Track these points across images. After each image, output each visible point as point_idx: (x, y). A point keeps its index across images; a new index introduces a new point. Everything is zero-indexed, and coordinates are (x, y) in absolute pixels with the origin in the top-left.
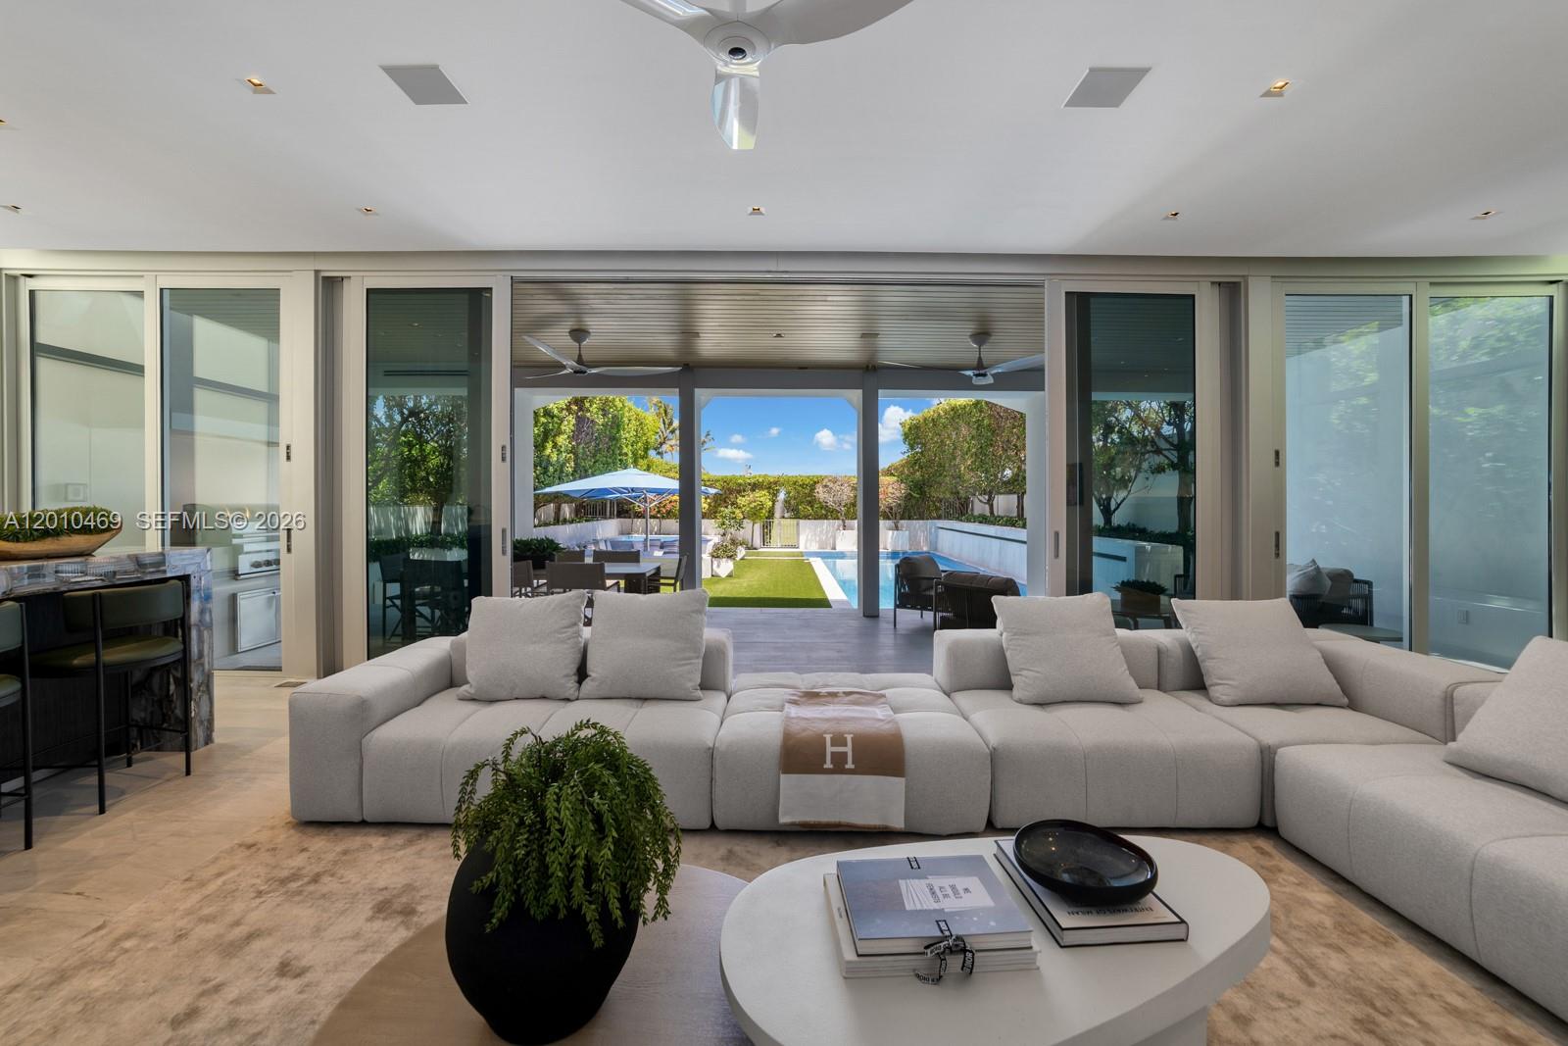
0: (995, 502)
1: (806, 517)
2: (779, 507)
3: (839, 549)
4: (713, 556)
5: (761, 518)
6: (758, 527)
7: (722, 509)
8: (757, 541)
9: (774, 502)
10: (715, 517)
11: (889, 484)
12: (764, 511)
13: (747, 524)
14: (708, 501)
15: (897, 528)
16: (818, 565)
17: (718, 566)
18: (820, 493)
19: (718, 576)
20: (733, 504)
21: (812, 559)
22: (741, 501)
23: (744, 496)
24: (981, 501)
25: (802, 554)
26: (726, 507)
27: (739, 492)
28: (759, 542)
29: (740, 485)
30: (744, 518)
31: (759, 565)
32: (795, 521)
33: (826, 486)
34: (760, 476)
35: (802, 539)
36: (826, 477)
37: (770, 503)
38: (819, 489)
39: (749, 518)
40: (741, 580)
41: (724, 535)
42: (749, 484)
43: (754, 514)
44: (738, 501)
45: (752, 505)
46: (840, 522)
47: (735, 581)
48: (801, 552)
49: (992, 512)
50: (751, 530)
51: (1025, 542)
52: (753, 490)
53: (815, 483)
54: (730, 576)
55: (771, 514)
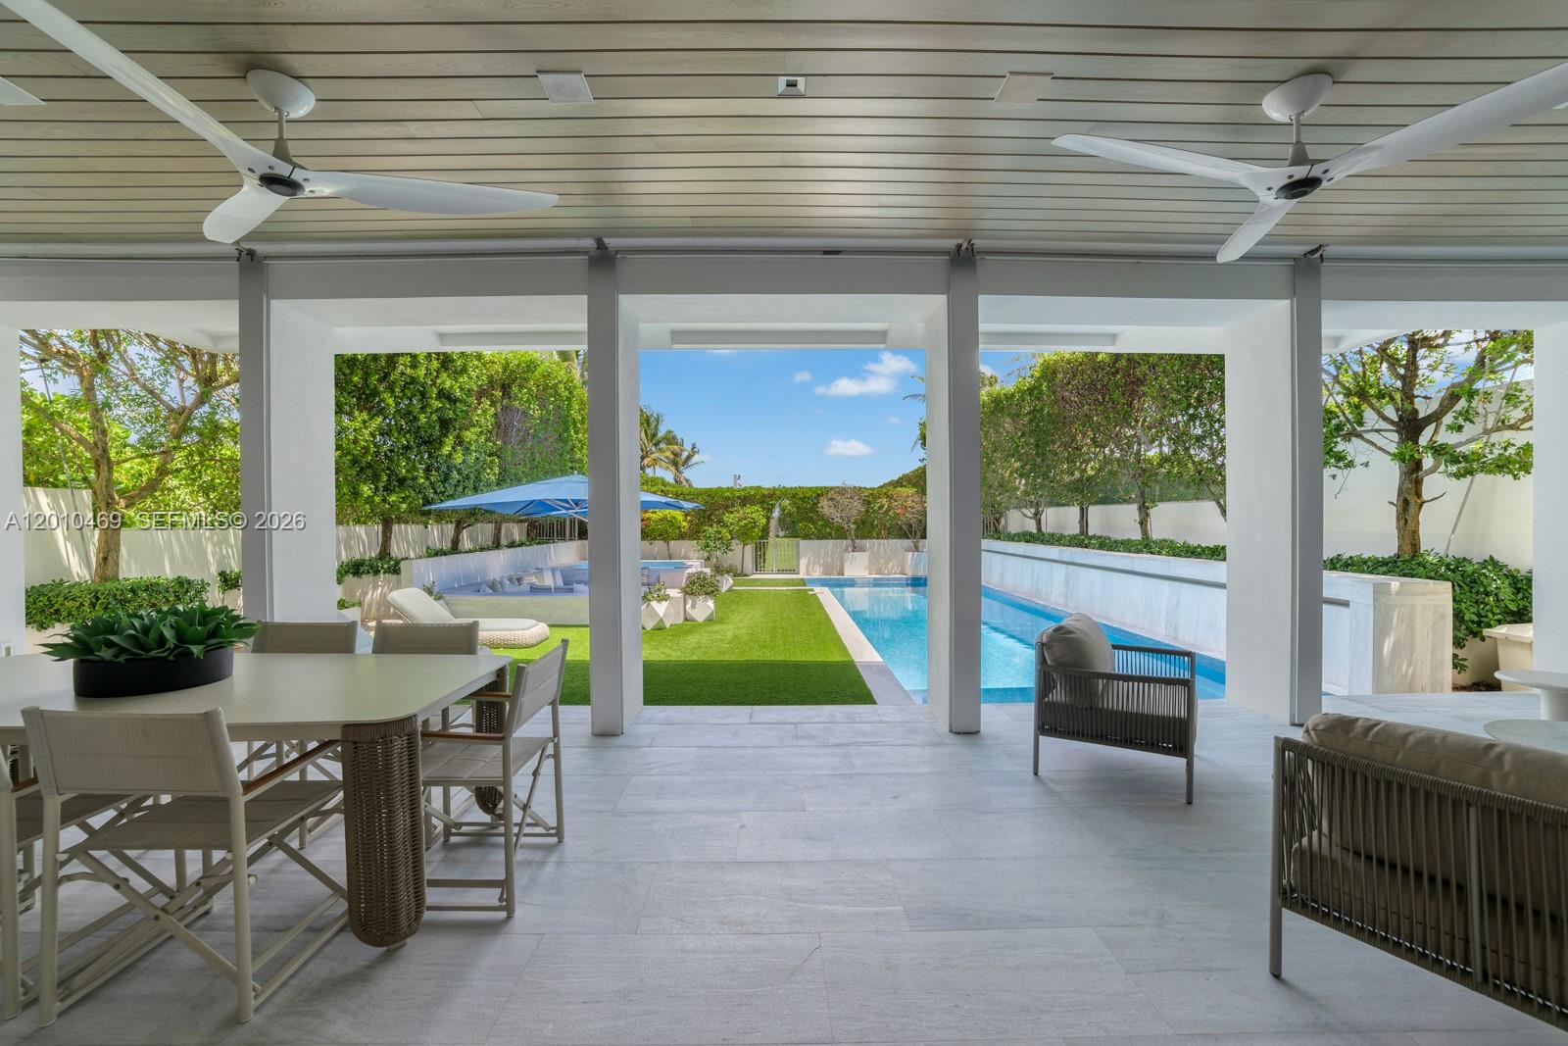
0: (1043, 518)
1: (807, 537)
2: (773, 523)
3: (848, 574)
4: (686, 593)
5: (753, 538)
6: (749, 549)
7: (706, 528)
8: (749, 565)
9: (768, 519)
10: (698, 538)
11: (908, 497)
12: (756, 530)
13: (736, 545)
14: (689, 518)
15: (917, 549)
16: (825, 595)
17: (693, 606)
18: (825, 507)
19: (694, 620)
20: (719, 522)
21: (818, 590)
22: (729, 518)
23: (732, 512)
24: (1025, 515)
25: (803, 582)
26: (711, 526)
27: (726, 507)
28: (750, 566)
29: (728, 499)
30: (732, 538)
31: (748, 599)
32: (794, 541)
33: (832, 499)
34: (751, 488)
35: (803, 563)
36: (832, 488)
37: (764, 521)
38: (824, 503)
39: (738, 538)
40: (725, 627)
41: (709, 558)
42: (739, 498)
43: (744, 534)
44: (725, 518)
45: (742, 523)
46: (849, 541)
47: (715, 628)
48: (802, 579)
49: (1039, 529)
50: (741, 554)
51: (1222, 586)
52: (743, 505)
53: (819, 495)
54: (709, 620)
55: (765, 531)
